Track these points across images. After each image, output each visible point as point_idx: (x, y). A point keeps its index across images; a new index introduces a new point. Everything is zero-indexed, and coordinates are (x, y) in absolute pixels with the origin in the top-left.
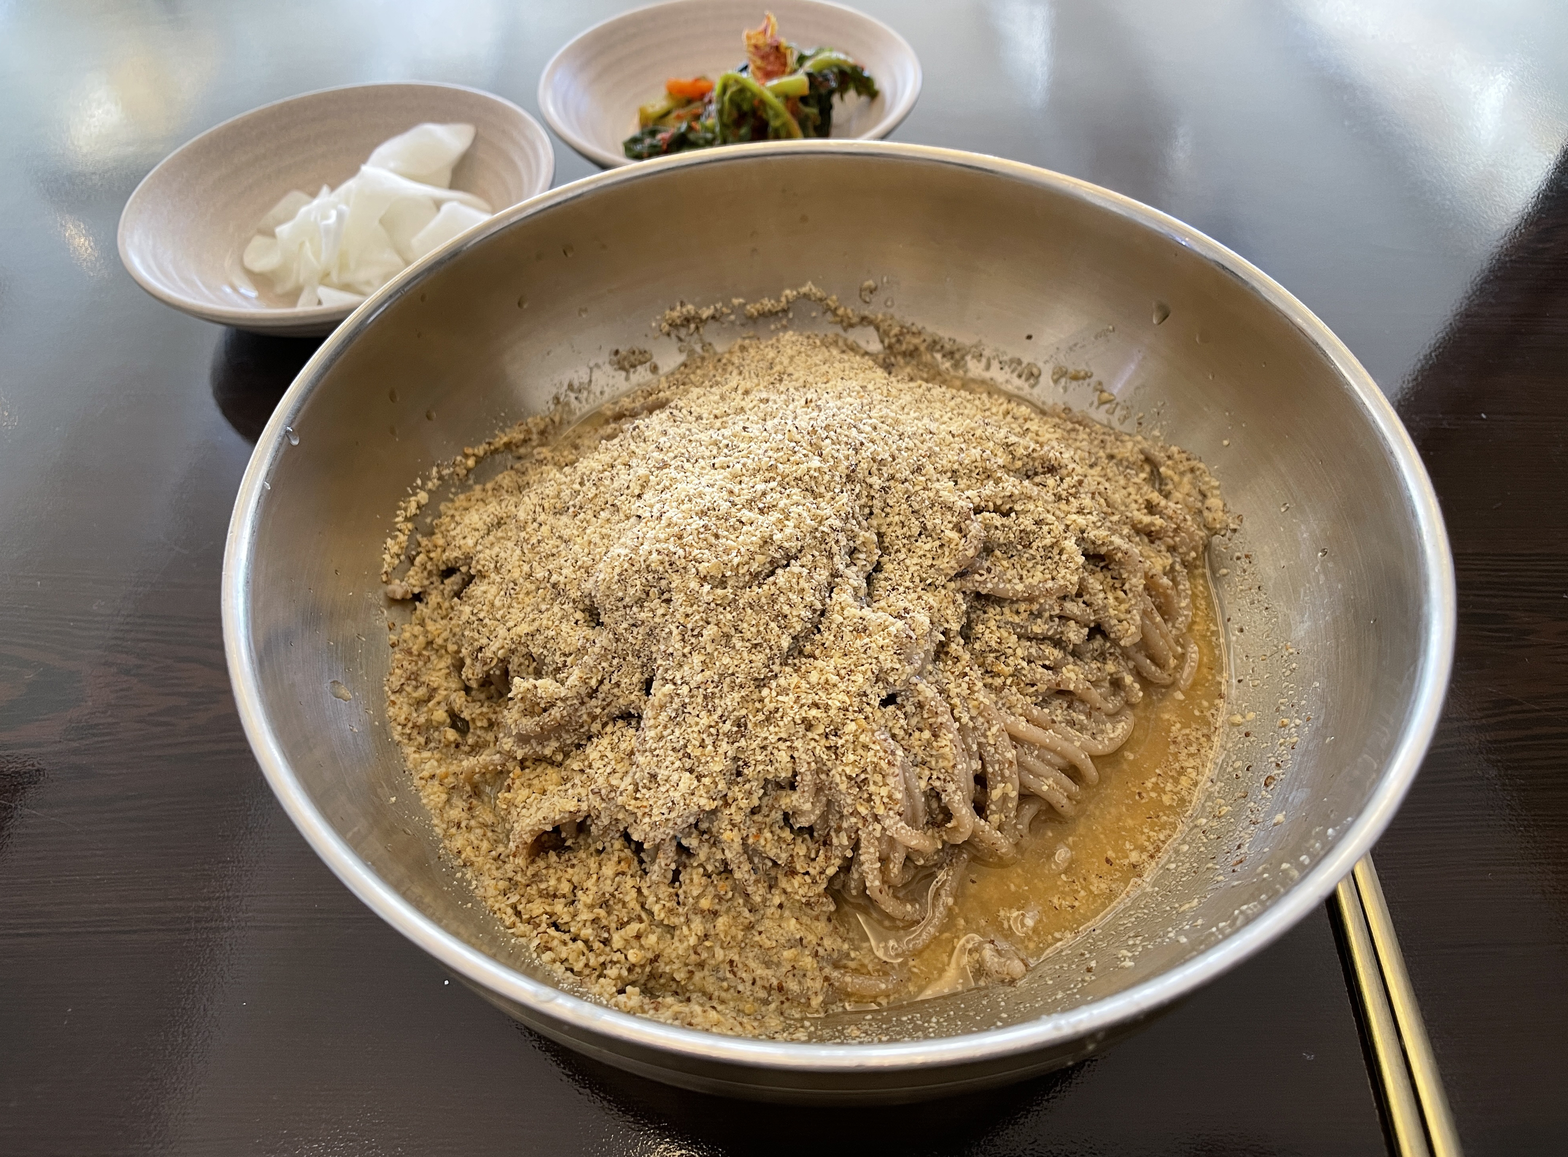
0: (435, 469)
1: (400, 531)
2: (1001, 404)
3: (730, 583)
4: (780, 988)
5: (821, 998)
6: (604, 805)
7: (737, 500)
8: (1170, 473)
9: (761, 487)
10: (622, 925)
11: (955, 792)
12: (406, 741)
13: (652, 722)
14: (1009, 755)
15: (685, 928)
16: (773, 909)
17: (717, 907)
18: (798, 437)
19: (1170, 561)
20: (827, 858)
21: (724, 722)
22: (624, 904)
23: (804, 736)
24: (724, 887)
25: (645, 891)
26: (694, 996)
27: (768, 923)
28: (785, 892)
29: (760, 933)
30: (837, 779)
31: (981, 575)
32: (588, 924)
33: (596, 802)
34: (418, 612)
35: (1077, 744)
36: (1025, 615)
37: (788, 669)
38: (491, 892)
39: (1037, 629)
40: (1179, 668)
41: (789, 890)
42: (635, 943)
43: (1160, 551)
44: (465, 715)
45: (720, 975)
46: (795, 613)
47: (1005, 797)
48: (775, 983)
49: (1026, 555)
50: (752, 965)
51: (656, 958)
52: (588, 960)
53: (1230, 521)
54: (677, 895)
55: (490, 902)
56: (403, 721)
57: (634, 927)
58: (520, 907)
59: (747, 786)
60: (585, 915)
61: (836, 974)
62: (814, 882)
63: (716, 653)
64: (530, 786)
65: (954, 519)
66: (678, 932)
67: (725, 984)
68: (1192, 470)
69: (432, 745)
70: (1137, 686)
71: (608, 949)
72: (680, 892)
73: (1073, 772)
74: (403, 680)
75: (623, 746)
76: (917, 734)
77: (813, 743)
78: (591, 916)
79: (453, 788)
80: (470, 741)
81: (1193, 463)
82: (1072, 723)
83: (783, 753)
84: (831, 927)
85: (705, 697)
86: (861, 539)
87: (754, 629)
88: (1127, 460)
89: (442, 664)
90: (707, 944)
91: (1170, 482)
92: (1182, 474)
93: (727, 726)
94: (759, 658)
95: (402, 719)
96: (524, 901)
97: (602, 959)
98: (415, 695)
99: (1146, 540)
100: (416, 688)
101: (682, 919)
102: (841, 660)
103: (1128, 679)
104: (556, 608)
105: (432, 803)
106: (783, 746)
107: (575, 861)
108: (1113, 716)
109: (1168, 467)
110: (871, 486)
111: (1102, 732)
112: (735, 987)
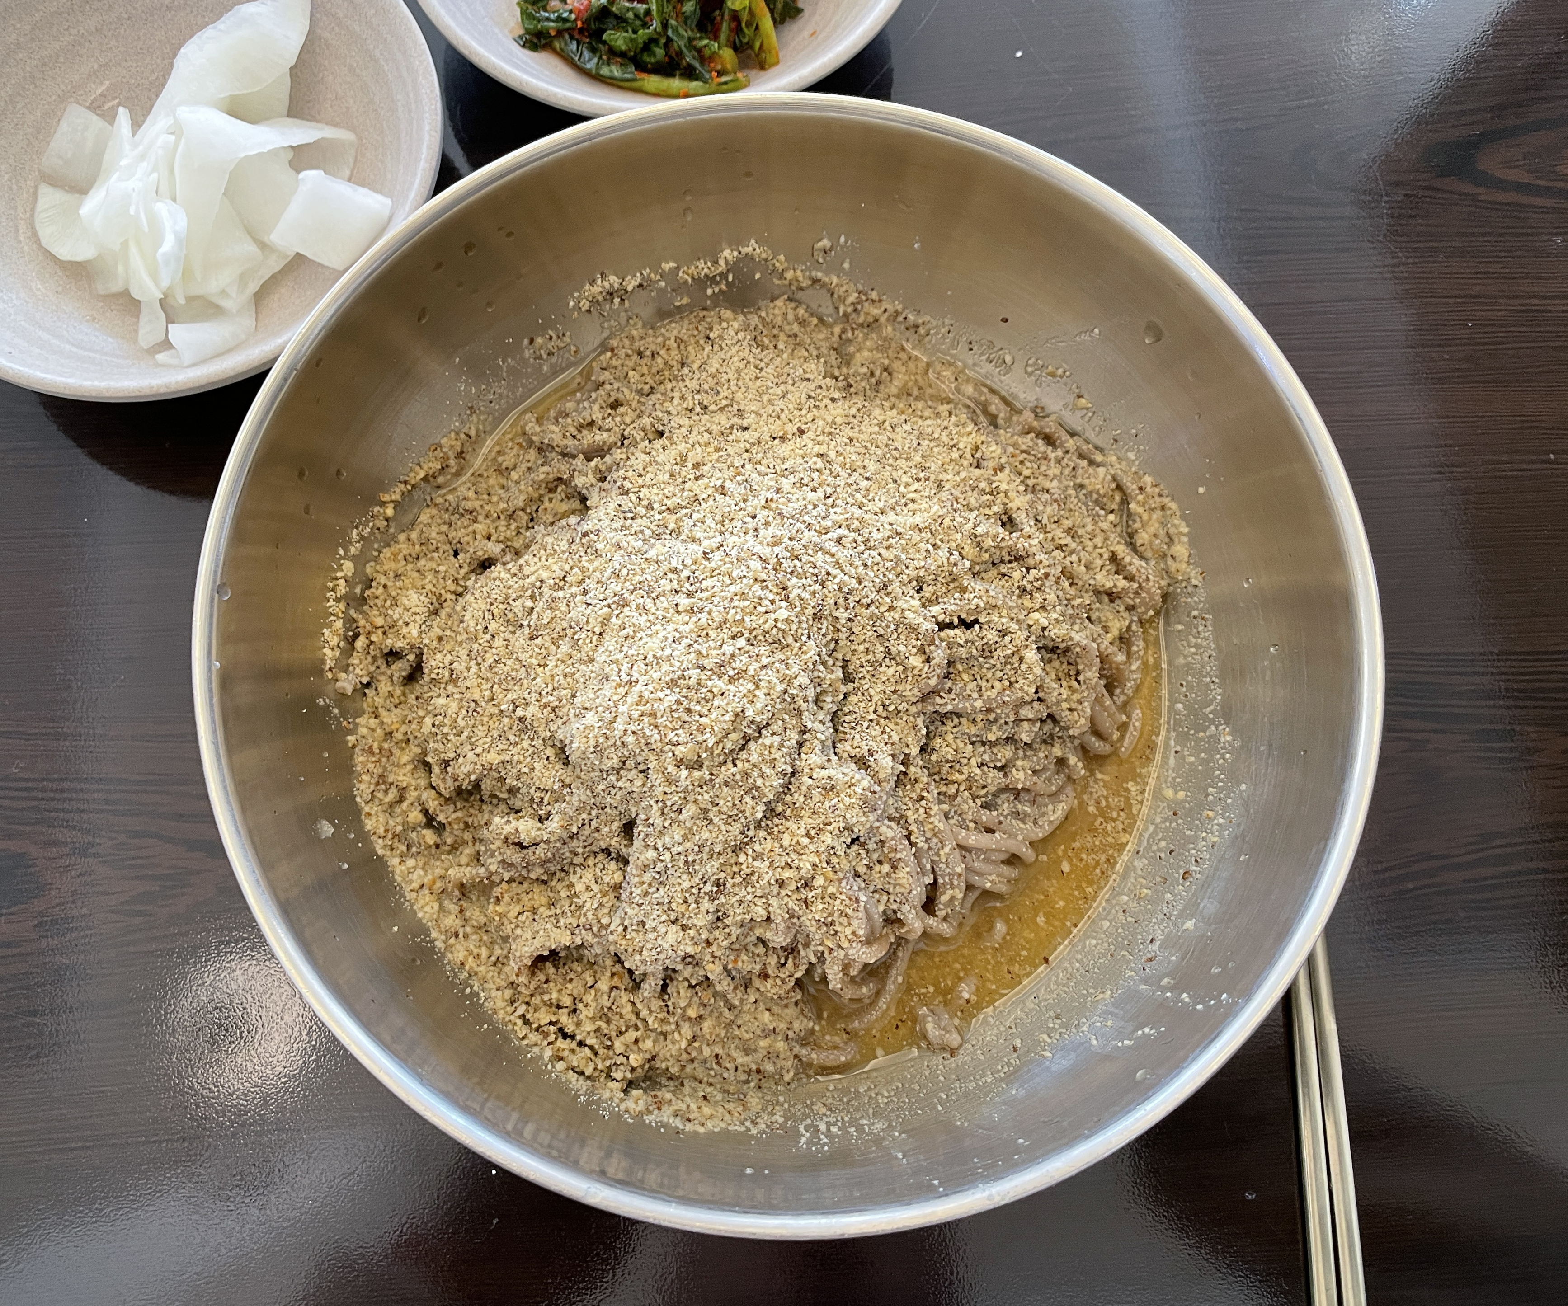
0: (355, 532)
1: (333, 615)
2: (970, 434)
3: (706, 763)
4: (758, 1071)
5: (792, 1074)
6: (596, 940)
7: (705, 662)
8: (1140, 510)
9: (728, 649)
10: (621, 1033)
11: (909, 912)
12: (389, 853)
13: (637, 880)
14: (959, 870)
15: (676, 1034)
16: (749, 1006)
17: (702, 1012)
18: (764, 576)
19: (1127, 623)
20: (796, 966)
21: (705, 883)
22: (621, 1016)
23: (779, 893)
24: (706, 996)
25: (639, 1006)
26: (686, 1082)
27: (746, 1017)
28: (758, 990)
29: (739, 1027)
30: (808, 923)
31: (941, 697)
32: (592, 1034)
33: (589, 938)
34: (369, 700)
35: (1020, 838)
36: (981, 725)
37: (762, 833)
38: (500, 1004)
39: (992, 737)
40: (1122, 738)
41: (762, 989)
42: (635, 1048)
43: (1118, 612)
44: (441, 818)
45: (708, 1065)
46: (767, 784)
47: (953, 898)
48: (754, 1067)
49: (987, 666)
50: (735, 1055)
51: (653, 1058)
52: (596, 1065)
53: (1192, 574)
54: (667, 1006)
55: (501, 1014)
56: (383, 834)
57: (632, 1035)
58: (528, 1016)
59: (727, 930)
60: (589, 1027)
61: (804, 1052)
62: (783, 981)
63: (695, 828)
64: (519, 901)
65: (919, 643)
66: (669, 1037)
67: (712, 1073)
68: (1163, 508)
69: (414, 849)
70: (1080, 764)
71: (611, 1053)
72: (669, 1003)
73: (1013, 860)
74: (372, 787)
75: (607, 879)
76: (877, 868)
77: (786, 899)
78: (594, 1028)
79: (443, 892)
80: (449, 841)
81: (1166, 500)
82: (1016, 814)
83: (760, 909)
84: (798, 1010)
85: (686, 862)
86: (828, 682)
87: (730, 804)
88: (1098, 493)
89: (405, 759)
90: (696, 1044)
91: (1138, 520)
92: (1152, 510)
93: (708, 888)
94: (736, 828)
95: (381, 831)
96: (531, 1010)
97: (608, 1063)
98: (387, 800)
99: (1106, 599)
100: (386, 791)
101: (673, 1027)
102: (810, 821)
103: (1073, 760)
104: (526, 744)
105: (427, 915)
106: (760, 902)
107: (572, 975)
108: (1054, 796)
109: (1138, 502)
110: (837, 618)
111: (1044, 814)
112: (721, 1075)
